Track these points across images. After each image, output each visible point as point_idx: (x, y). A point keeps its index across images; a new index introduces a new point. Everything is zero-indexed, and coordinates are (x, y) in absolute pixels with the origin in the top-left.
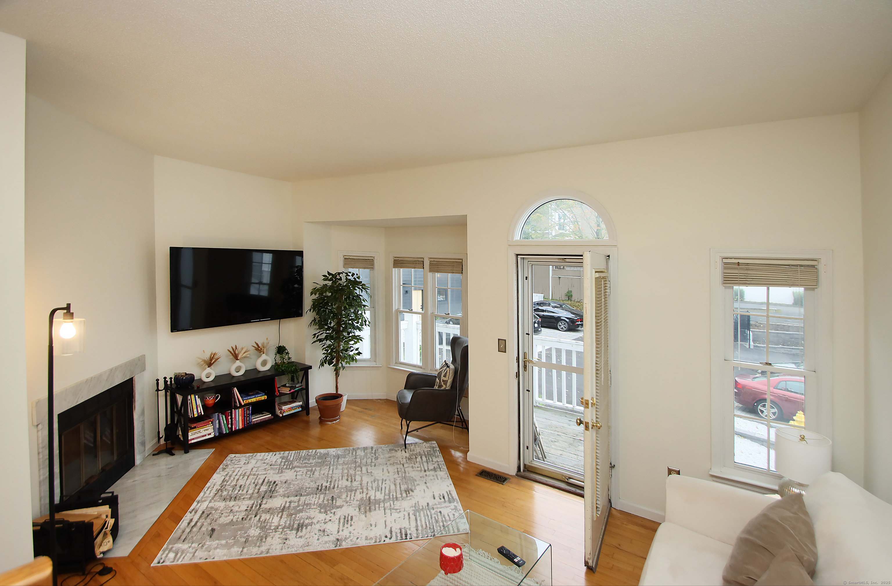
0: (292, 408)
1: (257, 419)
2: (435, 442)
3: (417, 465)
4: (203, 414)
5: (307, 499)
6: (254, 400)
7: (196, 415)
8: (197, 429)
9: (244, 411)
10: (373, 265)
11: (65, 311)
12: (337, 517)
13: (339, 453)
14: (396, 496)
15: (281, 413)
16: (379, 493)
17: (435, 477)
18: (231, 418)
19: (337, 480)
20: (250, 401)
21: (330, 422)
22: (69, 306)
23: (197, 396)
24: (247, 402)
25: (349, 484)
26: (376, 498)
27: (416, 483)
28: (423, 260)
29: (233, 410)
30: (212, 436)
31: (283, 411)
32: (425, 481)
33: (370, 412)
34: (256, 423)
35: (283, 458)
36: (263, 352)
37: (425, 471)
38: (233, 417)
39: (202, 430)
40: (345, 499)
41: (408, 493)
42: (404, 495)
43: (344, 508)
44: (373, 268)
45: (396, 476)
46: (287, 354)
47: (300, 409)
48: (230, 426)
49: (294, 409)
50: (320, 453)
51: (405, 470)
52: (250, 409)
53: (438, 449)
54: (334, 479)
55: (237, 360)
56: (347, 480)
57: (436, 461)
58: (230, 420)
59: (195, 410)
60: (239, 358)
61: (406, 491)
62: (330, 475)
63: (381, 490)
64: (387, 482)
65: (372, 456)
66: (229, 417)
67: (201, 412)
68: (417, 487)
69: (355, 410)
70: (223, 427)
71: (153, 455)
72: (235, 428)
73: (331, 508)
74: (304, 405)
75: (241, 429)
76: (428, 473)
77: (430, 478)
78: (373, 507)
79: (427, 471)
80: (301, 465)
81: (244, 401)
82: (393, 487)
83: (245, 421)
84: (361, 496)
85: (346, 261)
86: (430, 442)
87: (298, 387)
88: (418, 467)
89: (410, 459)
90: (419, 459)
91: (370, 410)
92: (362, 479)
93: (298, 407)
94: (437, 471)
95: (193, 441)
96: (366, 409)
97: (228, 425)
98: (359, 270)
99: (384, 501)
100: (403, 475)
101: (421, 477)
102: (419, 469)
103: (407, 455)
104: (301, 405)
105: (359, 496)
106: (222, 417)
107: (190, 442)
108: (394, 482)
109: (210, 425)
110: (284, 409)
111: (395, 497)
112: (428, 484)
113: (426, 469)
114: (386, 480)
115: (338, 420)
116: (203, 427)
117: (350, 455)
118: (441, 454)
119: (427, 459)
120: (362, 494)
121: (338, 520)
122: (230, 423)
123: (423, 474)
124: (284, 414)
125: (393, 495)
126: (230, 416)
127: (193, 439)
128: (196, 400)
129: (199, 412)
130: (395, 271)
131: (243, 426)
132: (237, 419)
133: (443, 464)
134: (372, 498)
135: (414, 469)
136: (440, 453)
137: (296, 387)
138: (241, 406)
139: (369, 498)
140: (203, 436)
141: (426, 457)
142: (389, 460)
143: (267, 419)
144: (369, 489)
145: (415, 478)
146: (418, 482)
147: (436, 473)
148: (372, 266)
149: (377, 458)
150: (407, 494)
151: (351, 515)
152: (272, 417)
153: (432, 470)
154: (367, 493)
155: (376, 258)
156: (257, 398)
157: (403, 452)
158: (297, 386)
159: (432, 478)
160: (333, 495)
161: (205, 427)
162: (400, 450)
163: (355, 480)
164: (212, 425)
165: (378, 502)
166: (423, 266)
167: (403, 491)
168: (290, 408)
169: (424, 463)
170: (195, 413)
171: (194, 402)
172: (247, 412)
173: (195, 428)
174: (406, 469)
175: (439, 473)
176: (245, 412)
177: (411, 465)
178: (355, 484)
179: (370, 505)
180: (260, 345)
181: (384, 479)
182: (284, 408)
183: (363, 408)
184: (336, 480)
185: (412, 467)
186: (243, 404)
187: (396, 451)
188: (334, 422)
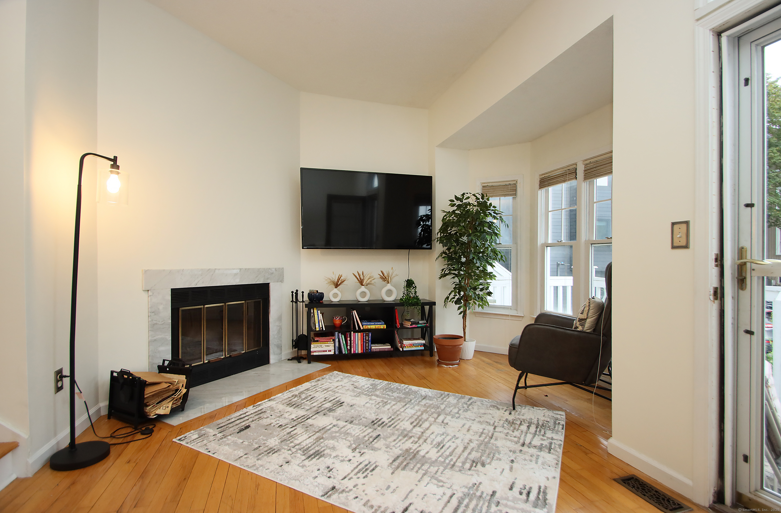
0: (413, 344)
1: (376, 347)
2: (563, 413)
3: (517, 433)
4: (324, 329)
5: (353, 428)
6: (373, 327)
7: (317, 329)
8: (319, 343)
9: (363, 336)
10: (516, 190)
11: (112, 163)
12: (362, 459)
13: (430, 394)
14: (455, 463)
15: (401, 347)
16: (436, 450)
17: (534, 459)
18: (350, 340)
19: (401, 420)
20: (369, 327)
21: (446, 365)
22: (116, 158)
23: (319, 311)
24: (367, 327)
25: (409, 427)
26: (427, 456)
27: (497, 455)
28: (576, 167)
29: (352, 332)
30: (332, 353)
31: (403, 345)
32: (513, 459)
33: (499, 366)
34: (375, 352)
35: (372, 385)
36: (388, 281)
37: (523, 445)
38: (352, 339)
39: (323, 345)
40: (389, 443)
41: (474, 464)
42: (468, 465)
43: (379, 452)
44: (515, 194)
45: (477, 437)
46: (414, 287)
47: (423, 348)
48: (349, 347)
49: (416, 346)
50: (410, 389)
51: (493, 435)
52: (370, 336)
53: (563, 423)
54: (399, 417)
55: (362, 285)
56: (411, 423)
57: (550, 436)
58: (349, 342)
59: (317, 324)
60: (364, 284)
61: (473, 461)
62: (398, 413)
63: (442, 447)
64: (458, 441)
65: (463, 407)
66: (349, 339)
67: (322, 327)
68: (494, 463)
69: (484, 361)
70: (343, 347)
71: (288, 360)
72: (354, 351)
73: (365, 447)
74: (427, 344)
75: (360, 353)
76: (525, 449)
77: (523, 457)
78: (411, 466)
79: (525, 446)
80: (380, 395)
81: (364, 326)
82: (461, 448)
83: (364, 347)
84: (411, 446)
85: (484, 190)
86: (557, 412)
87: (421, 324)
88: (515, 437)
89: (512, 423)
90: (524, 427)
91: (501, 364)
92: (429, 427)
93: (421, 345)
94: (544, 450)
95: (315, 354)
96: (496, 362)
97: (347, 346)
98: (500, 198)
99: (433, 463)
100: (486, 440)
101: (510, 451)
102: (516, 439)
103: (511, 418)
104: (424, 344)
105: (408, 444)
106: (341, 336)
107: (312, 354)
108: (466, 444)
109: (331, 342)
110: (405, 344)
111: (452, 463)
112: (514, 465)
113: (527, 442)
114: (457, 438)
115: (456, 366)
116: (325, 343)
117: (439, 399)
118: (564, 431)
119: (536, 431)
120: (413, 444)
121: (357, 464)
122: (349, 344)
123: (518, 447)
124: (405, 349)
125: (452, 460)
126: (350, 337)
127: (315, 352)
128: (318, 314)
129: (321, 326)
130: (541, 193)
131: (362, 351)
132: (357, 343)
133: (560, 445)
134: (422, 453)
135: (509, 437)
136: (563, 429)
137: (418, 323)
138: (360, 331)
139: (418, 452)
140: (324, 351)
141: (537, 427)
142: (480, 417)
143: (386, 350)
144: (427, 441)
145: (501, 449)
146: (501, 456)
147: (539, 453)
148: (514, 193)
149: (466, 411)
150: (471, 466)
151: (377, 464)
152: (392, 349)
153: (535, 447)
154: (420, 446)
155: (518, 182)
156: (376, 326)
157: (507, 413)
158: (420, 322)
159: (528, 458)
160: (381, 434)
161: (326, 343)
162: (504, 410)
163: (420, 426)
164: (333, 342)
165: (424, 460)
166: (576, 175)
167: (470, 460)
168: (411, 344)
169: (528, 434)
170: (317, 327)
171: (316, 316)
172: (366, 338)
173: (317, 341)
174: (496, 434)
175: (544, 454)
176: (365, 338)
177: (506, 431)
178: (418, 430)
179: (411, 461)
180: (386, 274)
181: (457, 436)
182: (405, 342)
183: (494, 361)
184: (399, 419)
185: (507, 434)
186: (362, 328)
187: (498, 409)
188: (451, 366)
